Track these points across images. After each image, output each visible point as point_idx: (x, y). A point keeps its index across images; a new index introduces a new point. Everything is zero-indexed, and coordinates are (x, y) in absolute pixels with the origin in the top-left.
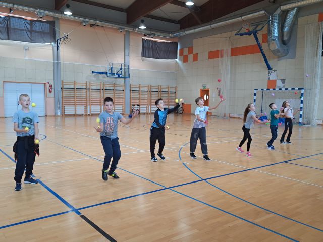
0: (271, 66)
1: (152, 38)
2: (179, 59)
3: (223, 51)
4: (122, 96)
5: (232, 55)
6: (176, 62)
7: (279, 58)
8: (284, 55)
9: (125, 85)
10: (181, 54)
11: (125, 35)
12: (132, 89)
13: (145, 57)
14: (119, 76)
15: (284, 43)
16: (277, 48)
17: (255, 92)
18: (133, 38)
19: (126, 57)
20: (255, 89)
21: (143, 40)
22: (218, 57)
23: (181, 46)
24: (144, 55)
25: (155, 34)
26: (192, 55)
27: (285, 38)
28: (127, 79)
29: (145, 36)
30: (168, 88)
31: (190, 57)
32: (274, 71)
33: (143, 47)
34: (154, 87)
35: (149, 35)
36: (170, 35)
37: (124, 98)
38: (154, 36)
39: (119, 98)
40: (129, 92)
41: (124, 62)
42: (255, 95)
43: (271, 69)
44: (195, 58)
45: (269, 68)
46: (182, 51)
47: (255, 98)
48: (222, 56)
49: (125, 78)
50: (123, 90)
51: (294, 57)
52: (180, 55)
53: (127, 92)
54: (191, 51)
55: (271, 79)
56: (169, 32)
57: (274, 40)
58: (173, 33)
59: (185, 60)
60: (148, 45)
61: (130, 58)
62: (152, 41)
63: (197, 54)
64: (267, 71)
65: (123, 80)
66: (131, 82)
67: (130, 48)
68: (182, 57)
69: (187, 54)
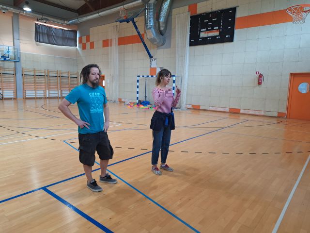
0: (152, 55)
1: (45, 22)
2: (79, 47)
4: (12, 80)
5: (120, 44)
6: (77, 49)
7: (158, 47)
8: (161, 44)
9: (15, 69)
10: (80, 41)
11: (12, 17)
12: (25, 73)
13: (40, 42)
14: (5, 59)
15: (161, 33)
16: (153, 36)
17: (138, 78)
18: (22, 21)
19: (15, 40)
20: (138, 76)
21: (36, 25)
22: (108, 46)
23: (80, 33)
24: (37, 40)
25: (48, 20)
26: (89, 43)
27: (162, 29)
28: (17, 63)
29: (38, 20)
30: (69, 73)
31: (88, 45)
32: (155, 59)
33: (36, 32)
34: (52, 72)
35: (42, 19)
36: (66, 22)
37: (16, 82)
38: (47, 21)
39: (10, 82)
40: (21, 76)
41: (14, 45)
42: (138, 81)
43: (152, 57)
44: (92, 46)
45: (151, 57)
46: (80, 39)
47: (138, 84)
48: (111, 45)
49: (15, 62)
50: (14, 74)
51: (170, 47)
52: (80, 43)
53: (19, 75)
54: (88, 40)
55: (152, 67)
56: (64, 19)
57: (150, 28)
58: (68, 20)
59: (84, 47)
60: (42, 30)
61: (21, 41)
62: (47, 27)
63: (93, 42)
64: (149, 59)
65: (13, 64)
66: (23, 66)
67: (20, 32)
68: (81, 44)
69: (85, 42)
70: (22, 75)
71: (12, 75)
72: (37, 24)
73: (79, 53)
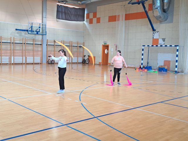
0: (155, 29)
1: (65, 4)
2: (86, 22)
3: (119, 16)
4: (40, 49)
5: (126, 19)
6: (84, 23)
7: (161, 22)
8: (164, 20)
9: (42, 41)
10: (88, 17)
11: (42, 1)
13: (59, 19)
14: (37, 33)
15: (164, 11)
16: (159, 14)
17: (143, 48)
19: (44, 18)
20: (143, 46)
22: (115, 21)
23: (88, 11)
24: (58, 17)
25: (67, 1)
26: (96, 18)
27: (165, 8)
28: (44, 36)
29: (59, 2)
30: (78, 43)
31: (95, 20)
32: (157, 32)
33: (58, 11)
34: (67, 43)
35: (63, 2)
36: (79, 2)
37: (42, 51)
39: (38, 51)
41: (42, 22)
42: (143, 50)
44: (98, 21)
46: (88, 15)
47: (143, 52)
48: (118, 20)
49: (43, 35)
50: (41, 45)
51: (172, 21)
53: (44, 45)
55: (154, 38)
57: (157, 8)
59: (91, 22)
60: (61, 9)
61: (47, 19)
62: (65, 7)
63: (100, 18)
64: (152, 32)
65: (41, 36)
66: (48, 38)
67: (47, 12)
68: (89, 20)
69: (92, 17)
70: (47, 45)
71: (40, 45)
72: (59, 5)
73: (86, 26)
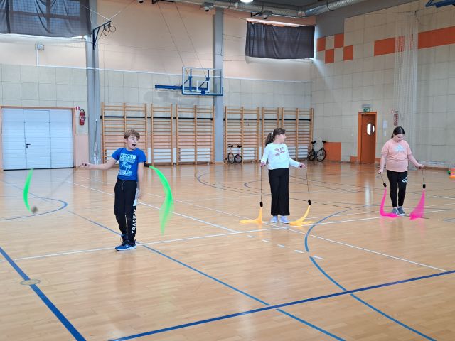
1: (266, 19)
2: (317, 58)
3: (402, 38)
4: (209, 129)
5: (421, 46)
6: (312, 62)
10: (321, 48)
11: (214, 16)
12: (228, 117)
13: (253, 56)
14: (203, 93)
18: (228, 21)
19: (217, 57)
21: (249, 24)
22: (393, 51)
23: (321, 32)
24: (249, 53)
25: (270, 12)
26: (342, 49)
28: (218, 99)
29: (252, 16)
30: (296, 112)
31: (339, 53)
33: (249, 38)
34: (270, 112)
35: (260, 14)
36: (300, 12)
37: (214, 133)
38: (269, 15)
39: (205, 134)
40: (222, 123)
41: (214, 66)
44: (349, 54)
46: (322, 42)
48: (401, 49)
49: (215, 96)
50: (211, 119)
53: (219, 120)
54: (339, 42)
56: (297, 8)
58: (304, 8)
59: (329, 58)
60: (258, 33)
61: (225, 58)
62: (265, 25)
63: (351, 47)
65: (210, 100)
66: (226, 103)
67: (224, 41)
68: (324, 52)
69: (333, 47)
70: (224, 120)
71: (209, 121)
72: (251, 23)
73: (316, 69)
